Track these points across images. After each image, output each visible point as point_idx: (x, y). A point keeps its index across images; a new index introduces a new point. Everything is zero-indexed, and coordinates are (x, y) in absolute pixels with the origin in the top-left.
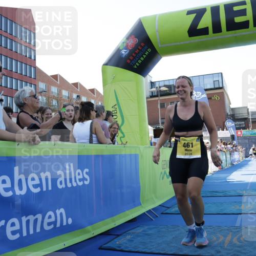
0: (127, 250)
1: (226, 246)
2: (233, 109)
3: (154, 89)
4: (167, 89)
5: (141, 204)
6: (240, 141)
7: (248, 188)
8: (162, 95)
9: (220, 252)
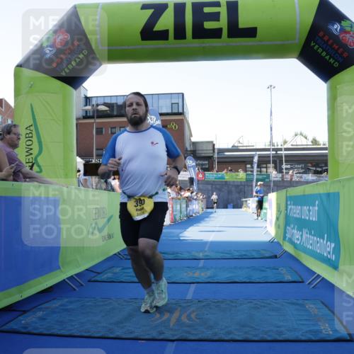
0: (35, 332)
1: (172, 325)
2: (194, 144)
3: (89, 108)
4: (107, 109)
5: (59, 268)
6: (201, 186)
7: (206, 249)
8: (99, 117)
9: (163, 333)
